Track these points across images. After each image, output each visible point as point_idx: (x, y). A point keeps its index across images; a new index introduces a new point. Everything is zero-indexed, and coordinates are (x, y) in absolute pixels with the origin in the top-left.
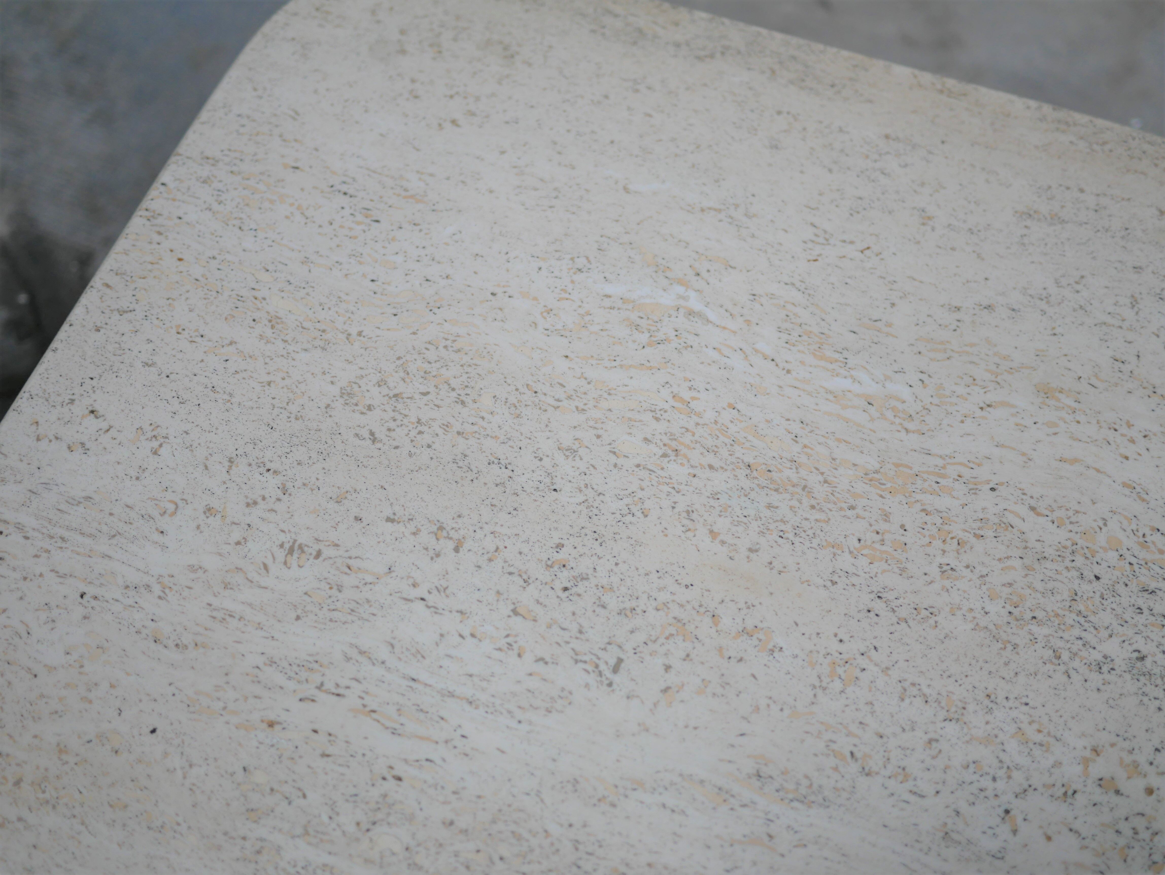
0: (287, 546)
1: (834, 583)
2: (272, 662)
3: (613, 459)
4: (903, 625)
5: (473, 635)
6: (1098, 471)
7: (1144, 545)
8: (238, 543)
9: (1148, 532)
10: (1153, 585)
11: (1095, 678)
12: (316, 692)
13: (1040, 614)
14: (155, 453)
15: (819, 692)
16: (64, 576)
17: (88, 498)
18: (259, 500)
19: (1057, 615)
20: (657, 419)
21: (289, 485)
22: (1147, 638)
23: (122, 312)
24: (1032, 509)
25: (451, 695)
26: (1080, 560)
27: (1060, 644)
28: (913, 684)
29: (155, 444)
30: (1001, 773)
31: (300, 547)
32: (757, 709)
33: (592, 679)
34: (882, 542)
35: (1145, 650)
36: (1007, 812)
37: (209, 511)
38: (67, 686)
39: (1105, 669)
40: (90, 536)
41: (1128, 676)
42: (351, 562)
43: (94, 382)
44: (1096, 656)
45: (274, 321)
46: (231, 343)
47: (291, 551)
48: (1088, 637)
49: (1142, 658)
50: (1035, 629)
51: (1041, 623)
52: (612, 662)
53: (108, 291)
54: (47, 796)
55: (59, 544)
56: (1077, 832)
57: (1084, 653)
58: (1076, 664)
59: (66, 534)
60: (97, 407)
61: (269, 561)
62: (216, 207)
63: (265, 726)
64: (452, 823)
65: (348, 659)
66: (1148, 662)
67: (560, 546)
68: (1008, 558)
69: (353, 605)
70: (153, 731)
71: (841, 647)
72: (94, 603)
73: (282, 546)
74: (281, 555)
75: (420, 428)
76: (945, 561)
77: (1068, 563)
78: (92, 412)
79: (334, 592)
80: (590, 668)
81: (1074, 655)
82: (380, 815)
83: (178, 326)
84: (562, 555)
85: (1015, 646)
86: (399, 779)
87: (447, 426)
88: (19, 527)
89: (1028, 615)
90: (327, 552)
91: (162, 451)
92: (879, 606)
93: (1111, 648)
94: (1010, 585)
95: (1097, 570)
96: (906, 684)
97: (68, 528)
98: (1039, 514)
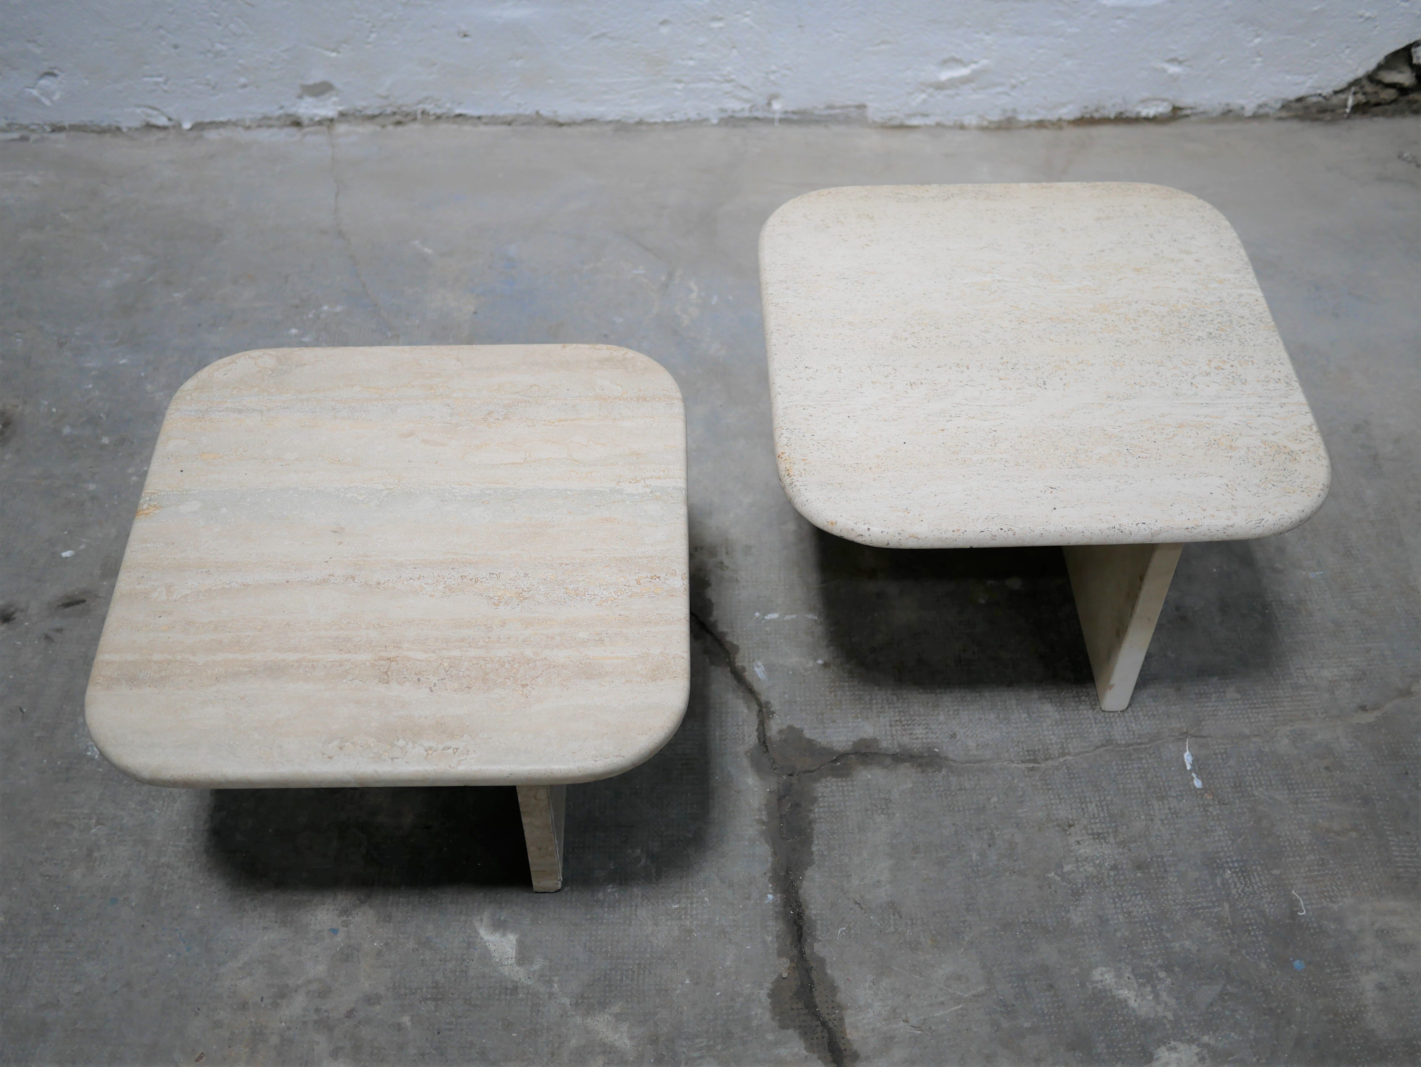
0: (909, 384)
1: (1100, 342)
2: (930, 415)
3: (1003, 330)
4: (1130, 346)
5: (991, 389)
6: (1168, 288)
7: (1194, 304)
8: (891, 388)
9: (1193, 300)
10: (1203, 314)
11: (1199, 343)
12: (950, 418)
13: (1172, 331)
14: (840, 372)
15: (1114, 371)
16: (838, 414)
17: (827, 391)
18: (889, 375)
19: (1177, 330)
20: (1010, 314)
21: (895, 368)
22: (1209, 328)
23: (791, 336)
24: (1152, 304)
25: (996, 406)
26: (1176, 314)
27: (1182, 337)
28: (1143, 361)
29: (838, 370)
30: (1184, 375)
31: (913, 383)
32: (1097, 381)
33: (1039, 388)
34: (1109, 327)
35: (1210, 331)
36: (1192, 383)
37: (873, 382)
38: (865, 441)
39: (1200, 339)
40: (837, 401)
41: (1209, 340)
42: (935, 382)
43: (799, 359)
44: (1196, 337)
45: (850, 323)
46: (840, 334)
47: (911, 385)
48: (1191, 333)
49: (1211, 334)
50: (1172, 335)
51: (1173, 334)
52: (1042, 383)
53: (779, 332)
54: (883, 468)
55: (828, 406)
56: (1216, 382)
57: (1191, 337)
58: (1191, 341)
59: (828, 403)
60: (807, 366)
61: (906, 390)
62: (797, 295)
63: (940, 431)
64: (1021, 436)
65: (955, 407)
66: (1213, 334)
67: (1002, 358)
68: (1152, 319)
69: (945, 393)
70: (905, 443)
71: (1114, 358)
72: (855, 418)
73: (907, 384)
74: (909, 387)
75: (929, 340)
76: (1132, 326)
77: (1172, 315)
78: (806, 367)
79: (935, 391)
80: (1036, 386)
81: (1189, 339)
82: (996, 442)
83: (816, 335)
84: (1005, 360)
85: (1169, 342)
86: (995, 431)
87: (938, 336)
88: (810, 406)
89: (1168, 333)
90: (924, 382)
91: (841, 371)
92: (1119, 344)
93: (1200, 333)
94: (1158, 326)
95: (1183, 315)
96: (1141, 361)
97: (827, 401)
98: (1156, 305)
